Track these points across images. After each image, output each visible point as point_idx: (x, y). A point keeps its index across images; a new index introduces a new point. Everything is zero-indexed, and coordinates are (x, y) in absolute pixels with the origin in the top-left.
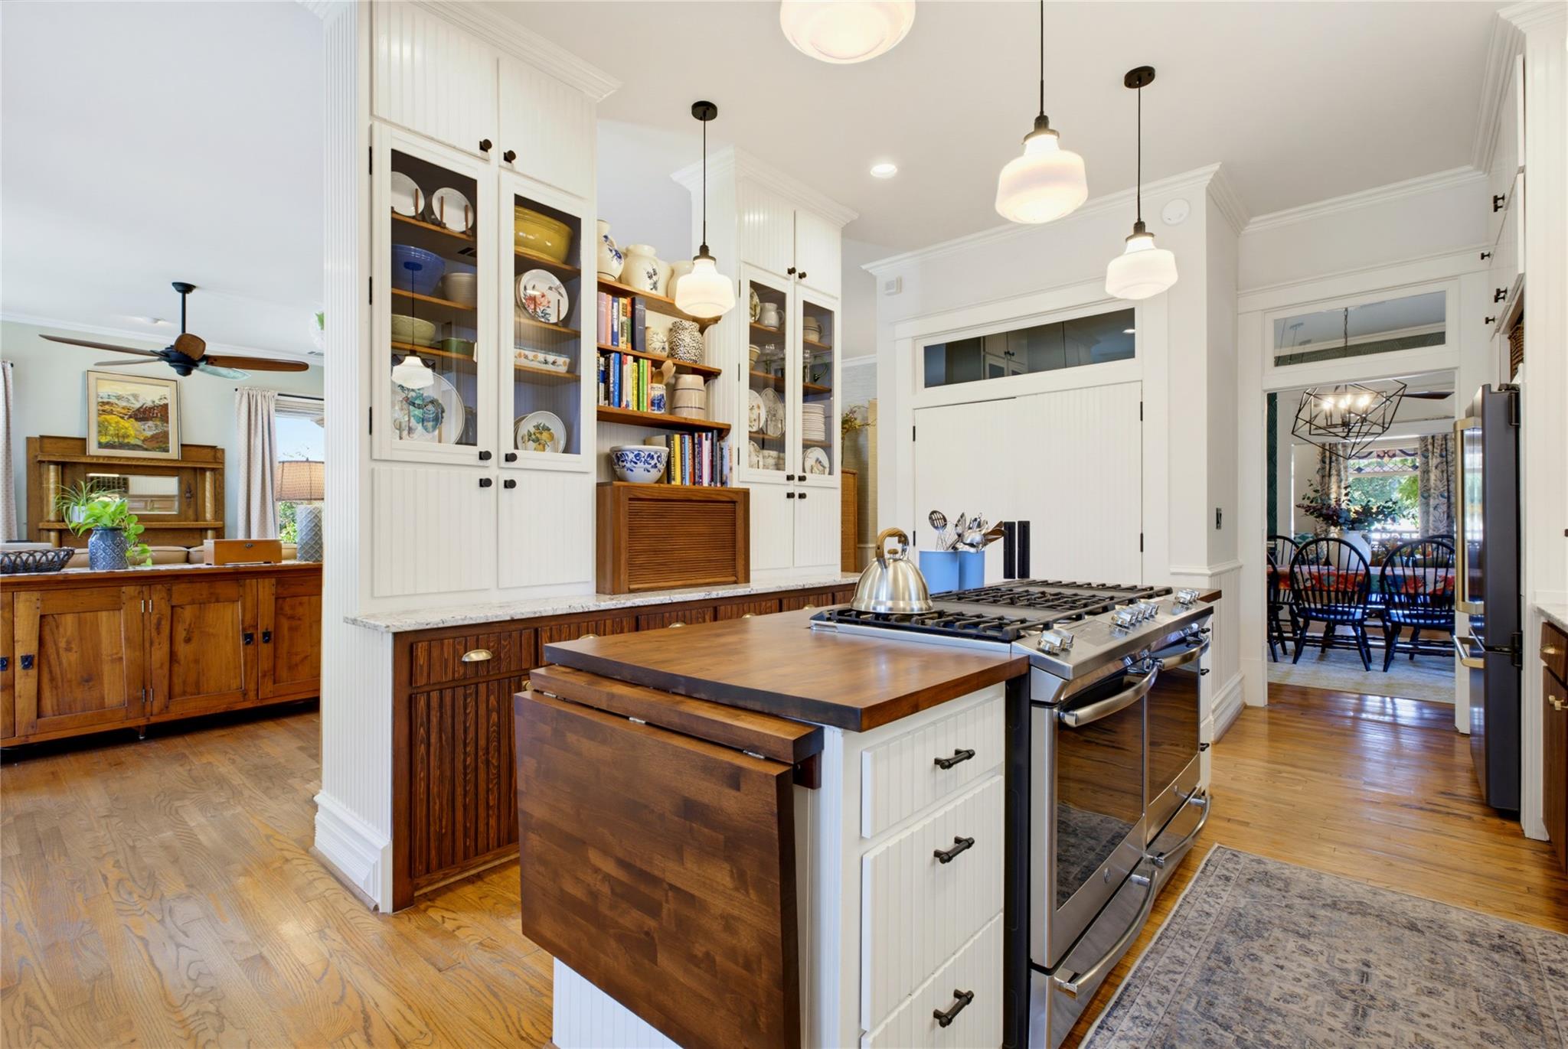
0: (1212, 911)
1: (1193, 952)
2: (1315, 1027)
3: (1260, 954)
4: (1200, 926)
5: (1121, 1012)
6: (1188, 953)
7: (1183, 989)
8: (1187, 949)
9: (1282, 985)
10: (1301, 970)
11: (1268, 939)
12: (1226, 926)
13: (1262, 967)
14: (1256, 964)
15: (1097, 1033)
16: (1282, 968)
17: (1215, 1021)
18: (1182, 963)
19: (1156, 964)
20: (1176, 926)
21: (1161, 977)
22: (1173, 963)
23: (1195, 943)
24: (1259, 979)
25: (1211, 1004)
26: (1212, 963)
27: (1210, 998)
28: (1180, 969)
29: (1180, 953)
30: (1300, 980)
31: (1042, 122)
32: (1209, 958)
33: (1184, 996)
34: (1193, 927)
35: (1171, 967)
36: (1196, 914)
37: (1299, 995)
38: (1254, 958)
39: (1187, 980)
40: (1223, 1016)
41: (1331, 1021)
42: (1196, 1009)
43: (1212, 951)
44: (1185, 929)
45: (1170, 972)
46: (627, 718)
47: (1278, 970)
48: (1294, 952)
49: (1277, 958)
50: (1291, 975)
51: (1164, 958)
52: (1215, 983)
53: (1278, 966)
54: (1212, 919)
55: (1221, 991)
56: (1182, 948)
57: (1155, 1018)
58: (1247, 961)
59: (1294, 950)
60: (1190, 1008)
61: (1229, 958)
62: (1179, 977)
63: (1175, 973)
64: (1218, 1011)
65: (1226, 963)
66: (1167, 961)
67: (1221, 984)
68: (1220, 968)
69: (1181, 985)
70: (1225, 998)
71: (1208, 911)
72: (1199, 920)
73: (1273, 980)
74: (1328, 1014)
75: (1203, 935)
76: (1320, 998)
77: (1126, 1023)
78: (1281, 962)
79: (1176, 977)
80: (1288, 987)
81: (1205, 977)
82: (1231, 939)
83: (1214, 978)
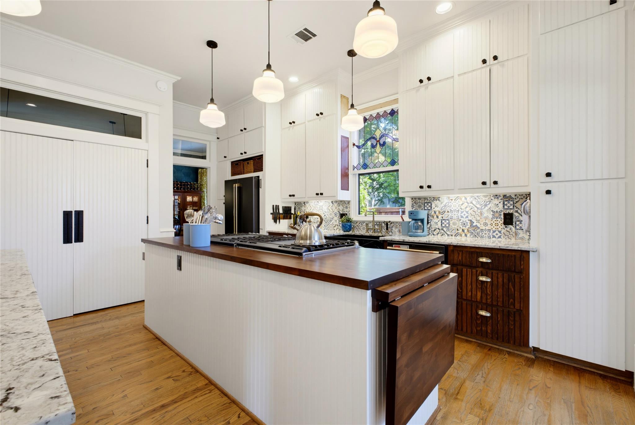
31: (269, 67)
46: (423, 286)
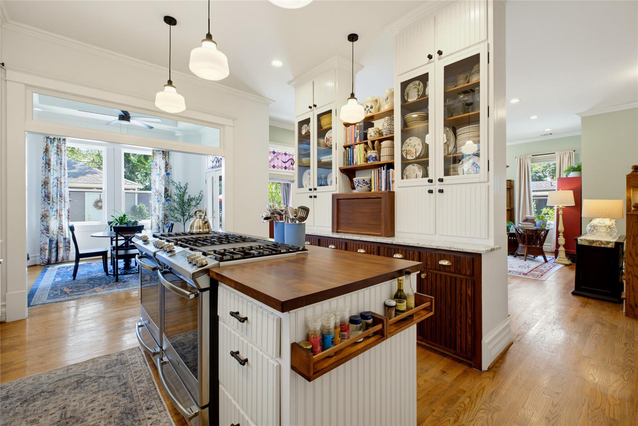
0: (148, 412)
1: (138, 389)
2: (81, 397)
3: (114, 409)
4: (146, 400)
5: (142, 361)
6: (140, 387)
7: (131, 376)
8: (142, 388)
9: (99, 403)
10: (93, 415)
11: (114, 419)
12: (136, 409)
13: (110, 404)
14: (113, 403)
15: (142, 354)
16: (102, 410)
17: (114, 376)
18: (138, 382)
19: (145, 375)
20: (154, 393)
21: (140, 374)
22: (141, 380)
23: (141, 393)
24: (108, 398)
25: (119, 379)
26: (129, 390)
27: (121, 380)
28: (137, 380)
29: (143, 385)
30: (92, 410)
32: (131, 391)
33: (129, 375)
34: (148, 398)
35: (140, 379)
36: (152, 404)
37: (90, 404)
38: (115, 406)
39: (132, 379)
40: (113, 379)
41: (74, 403)
42: (123, 375)
43: (132, 395)
44: (149, 394)
45: (139, 377)
47: (102, 407)
48: (100, 422)
49: (106, 413)
50: (96, 410)
51: (145, 379)
52: (122, 385)
53: (104, 409)
54: (144, 408)
55: (119, 384)
56: (143, 387)
57: (132, 366)
58: (117, 402)
59: (100, 423)
60: (124, 374)
61: (124, 397)
62: (135, 378)
63: (137, 378)
64: (115, 379)
65: (124, 394)
66: (143, 379)
67: (120, 386)
68: (125, 391)
69: (132, 376)
70: (116, 384)
71: (149, 410)
72: (149, 403)
73: (103, 402)
74: (77, 405)
75: (141, 398)
76: (81, 409)
77: (138, 360)
78: (103, 412)
79: (136, 377)
80: (96, 404)
81: (127, 384)
82: (130, 406)
83: (124, 386)
